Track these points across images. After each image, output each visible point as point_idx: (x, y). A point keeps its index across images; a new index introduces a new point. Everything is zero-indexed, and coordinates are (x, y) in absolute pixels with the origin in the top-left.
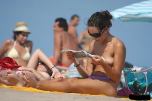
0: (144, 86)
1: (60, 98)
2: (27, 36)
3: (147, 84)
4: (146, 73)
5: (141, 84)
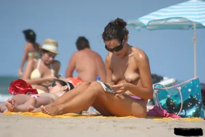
0: (178, 103)
1: (83, 123)
2: (54, 57)
3: (181, 101)
4: (180, 88)
5: (175, 101)
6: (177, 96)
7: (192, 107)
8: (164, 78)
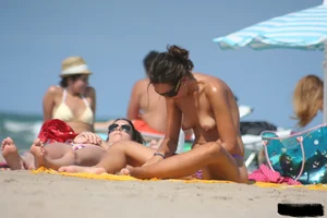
1: (151, 188)
3: (303, 159)
4: (301, 139)
5: (293, 158)
6: (296, 151)
7: (319, 168)
8: (279, 129)
